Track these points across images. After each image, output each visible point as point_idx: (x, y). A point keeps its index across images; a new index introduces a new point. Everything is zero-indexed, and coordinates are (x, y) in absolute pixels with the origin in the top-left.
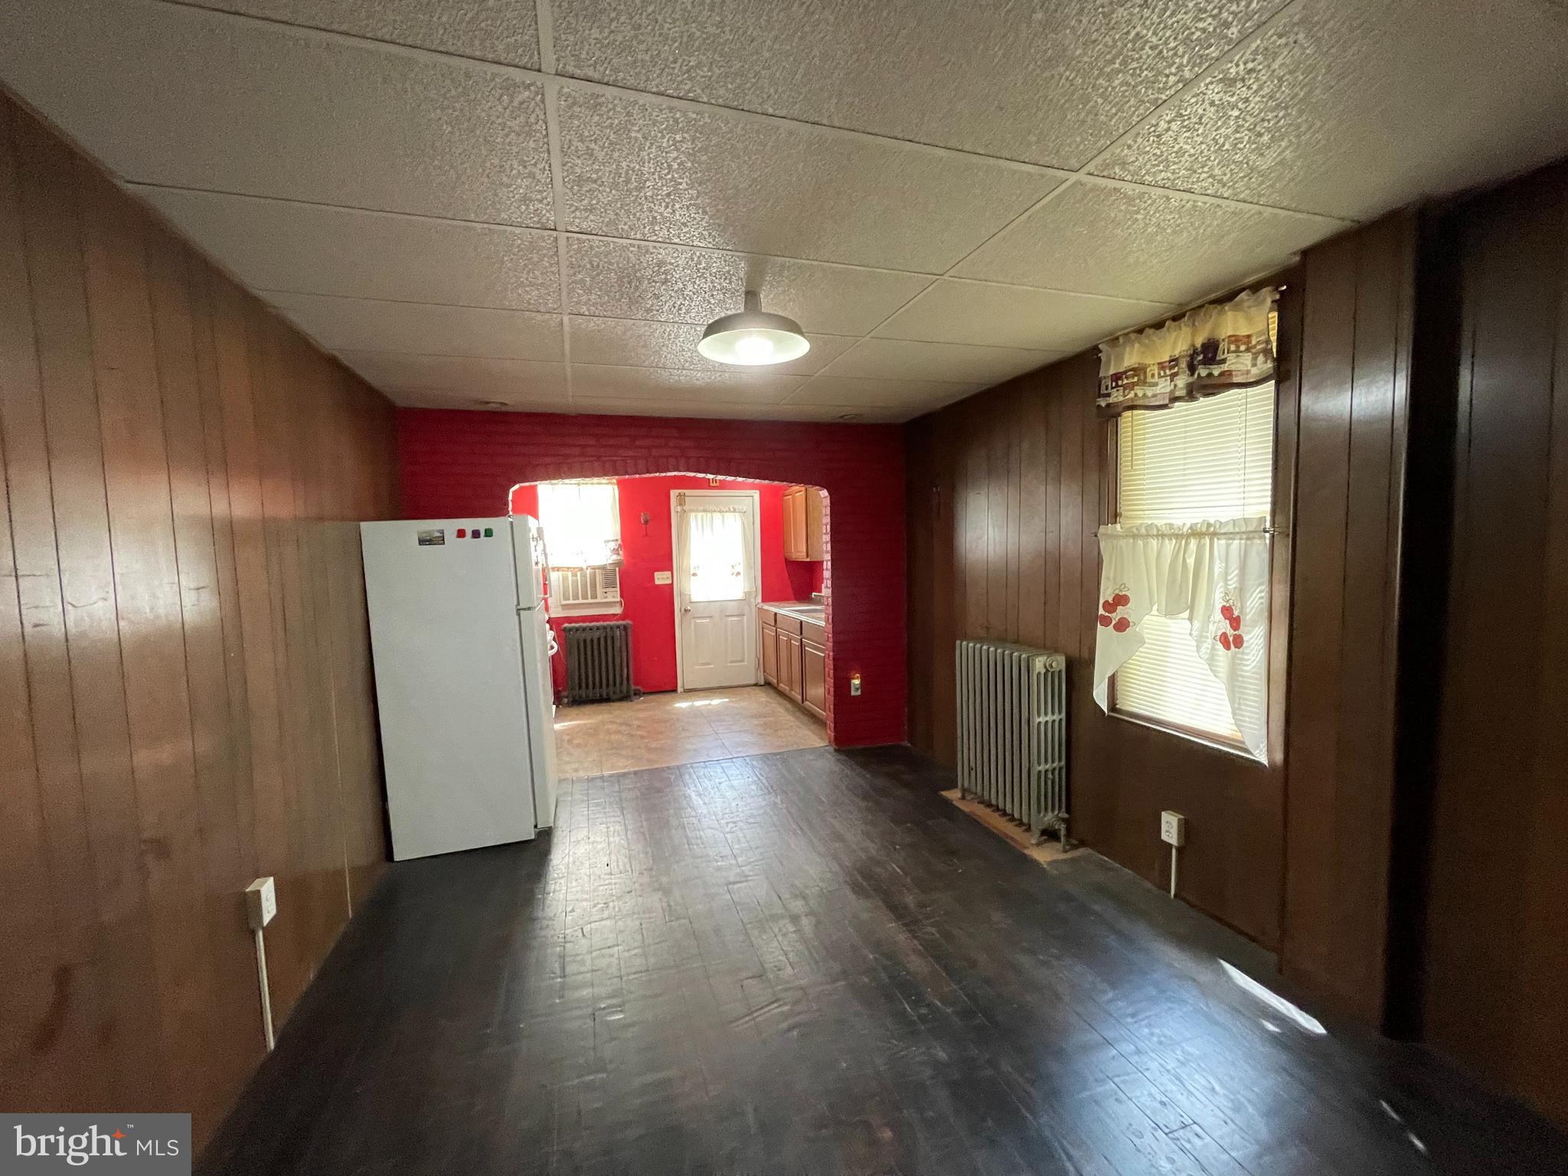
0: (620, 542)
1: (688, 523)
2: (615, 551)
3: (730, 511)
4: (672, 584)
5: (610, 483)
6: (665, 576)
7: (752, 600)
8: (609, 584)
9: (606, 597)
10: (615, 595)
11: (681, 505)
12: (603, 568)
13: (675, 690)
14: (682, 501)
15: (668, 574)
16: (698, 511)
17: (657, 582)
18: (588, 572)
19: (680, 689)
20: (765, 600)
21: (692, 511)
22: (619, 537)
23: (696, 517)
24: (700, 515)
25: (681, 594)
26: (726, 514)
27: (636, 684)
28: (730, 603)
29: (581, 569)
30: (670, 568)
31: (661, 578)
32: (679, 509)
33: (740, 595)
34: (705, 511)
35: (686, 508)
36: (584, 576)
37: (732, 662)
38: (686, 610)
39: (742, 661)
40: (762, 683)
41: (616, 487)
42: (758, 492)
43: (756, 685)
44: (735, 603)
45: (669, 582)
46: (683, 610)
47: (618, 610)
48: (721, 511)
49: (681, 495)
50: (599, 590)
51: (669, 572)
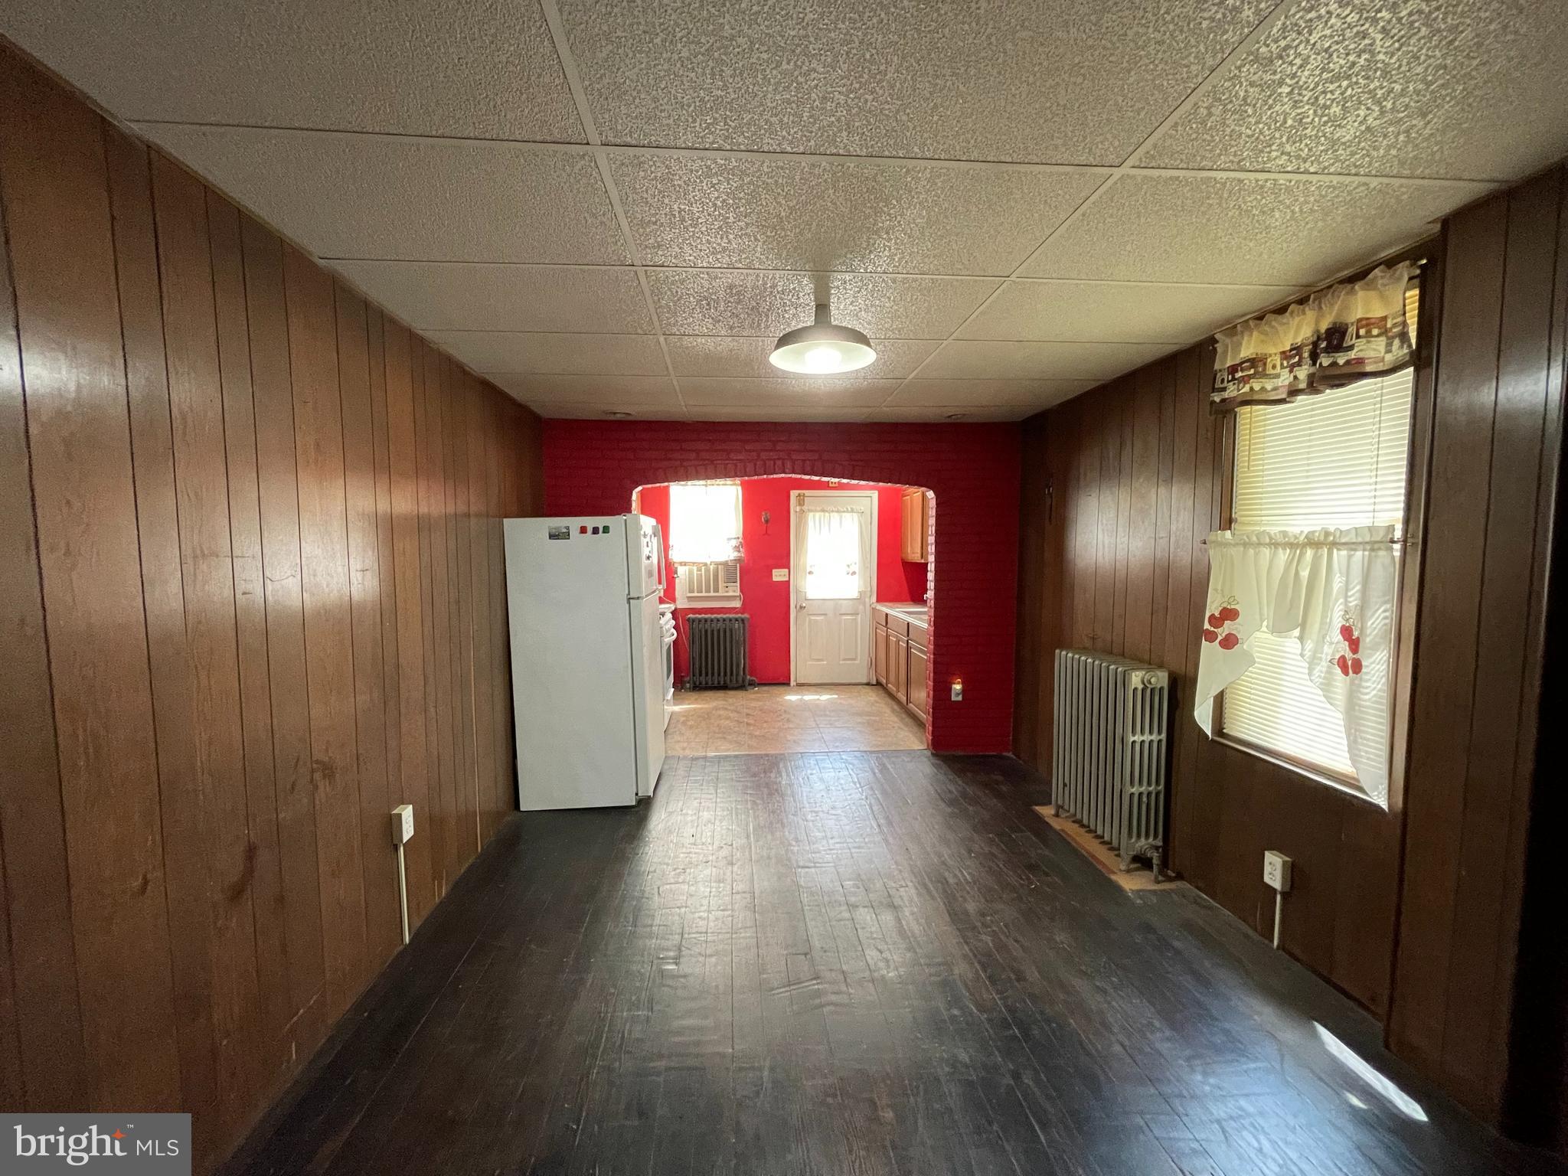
0: (740, 540)
1: (806, 523)
2: (737, 548)
3: (847, 511)
4: (788, 582)
5: (734, 484)
6: (783, 574)
7: (867, 600)
8: (730, 579)
9: (727, 592)
10: (735, 590)
11: (800, 505)
12: (725, 564)
13: (788, 684)
14: (801, 501)
15: (786, 571)
16: (816, 511)
17: (775, 579)
18: (712, 567)
19: (793, 683)
20: (879, 600)
21: (810, 511)
22: (741, 535)
23: (814, 516)
24: (818, 515)
25: (797, 591)
26: (844, 514)
27: (751, 675)
28: (846, 602)
29: (705, 564)
30: (788, 567)
31: (778, 575)
32: (798, 509)
33: (855, 595)
34: (823, 511)
35: (805, 508)
36: (707, 571)
37: (845, 660)
38: (801, 607)
39: (854, 659)
40: (874, 682)
41: (740, 488)
42: (877, 492)
43: (868, 684)
44: (851, 602)
45: (787, 579)
46: (798, 607)
47: (737, 604)
48: (838, 511)
49: (799, 495)
50: (721, 584)
51: (787, 570)
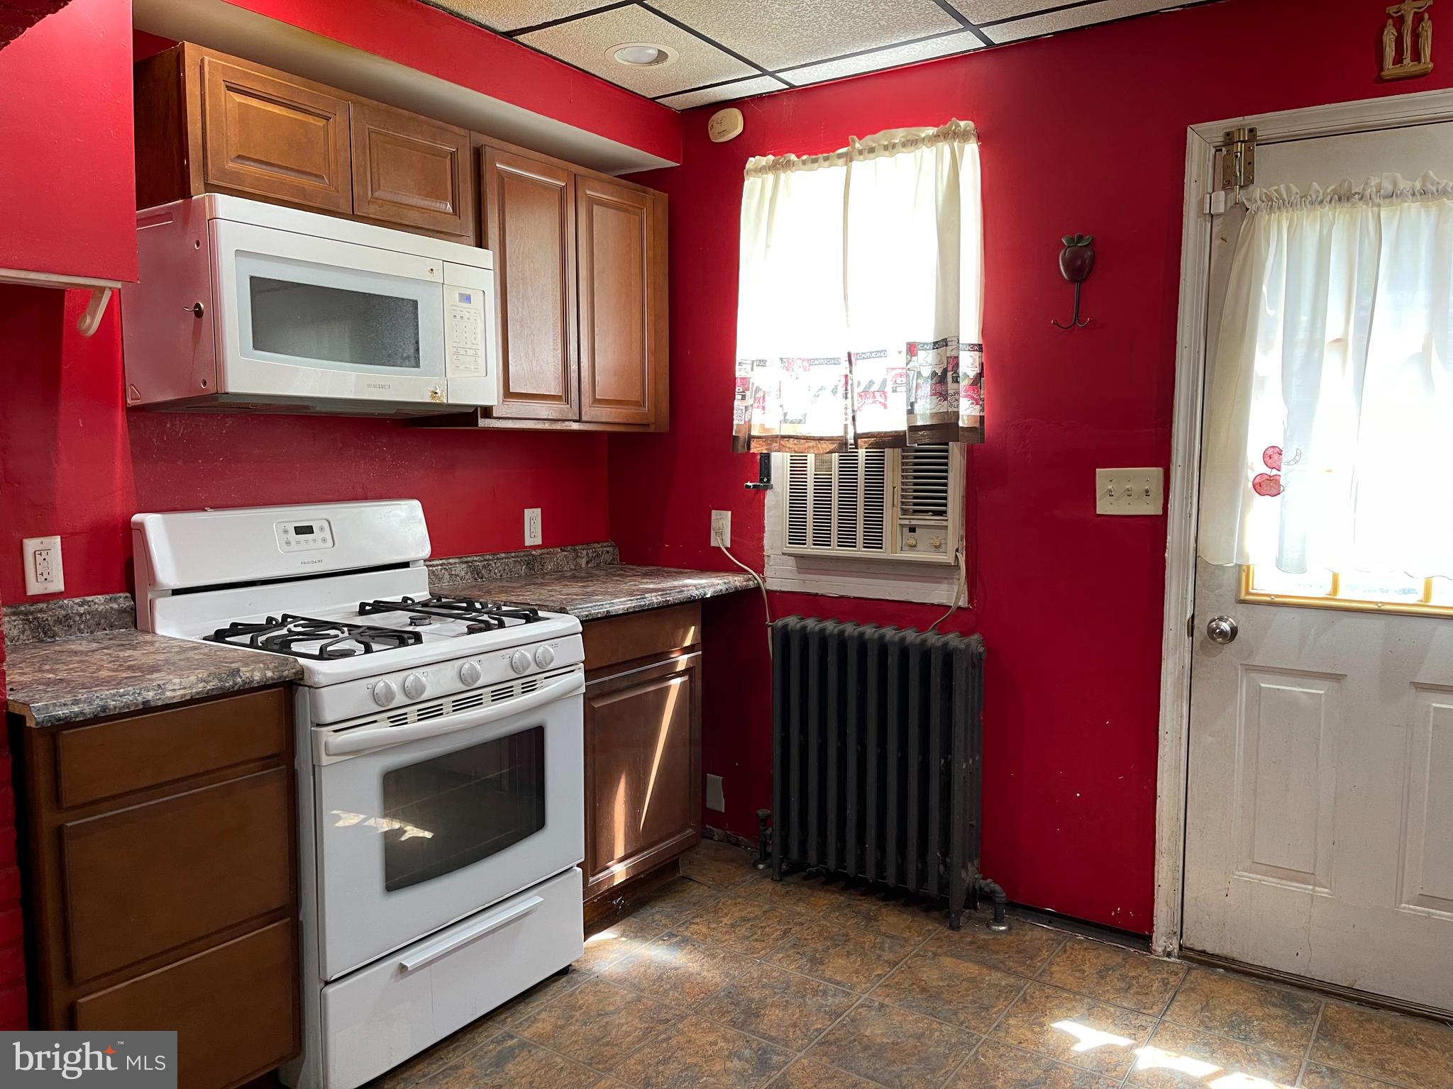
1: (1256, 262)
4: (1160, 519)
6: (1138, 485)
8: (926, 499)
9: (916, 545)
10: (939, 544)
11: (1228, 184)
13: (1139, 941)
14: (1237, 164)
15: (1153, 474)
17: (1105, 507)
18: (862, 453)
21: (1275, 204)
25: (1198, 564)
29: (841, 444)
30: (1161, 458)
31: (1120, 493)
32: (1220, 202)
35: (1255, 194)
36: (848, 466)
38: (1211, 633)
45: (1153, 509)
46: (1200, 631)
47: (953, 594)
49: (1229, 139)
50: (891, 517)
51: (1157, 472)
